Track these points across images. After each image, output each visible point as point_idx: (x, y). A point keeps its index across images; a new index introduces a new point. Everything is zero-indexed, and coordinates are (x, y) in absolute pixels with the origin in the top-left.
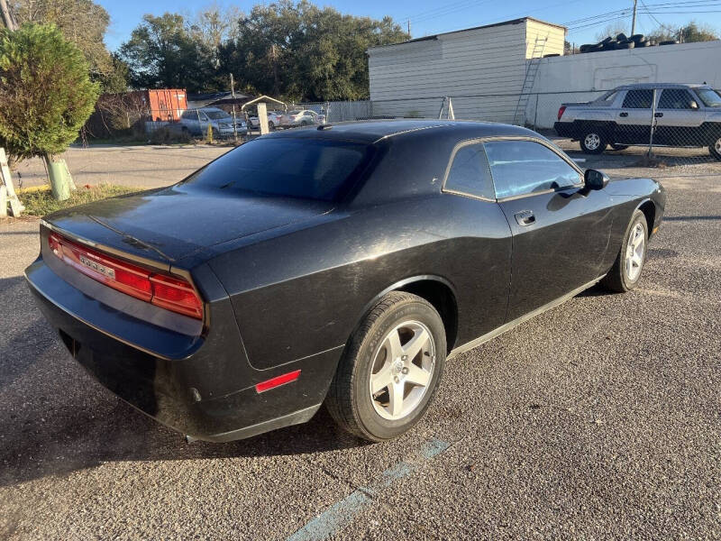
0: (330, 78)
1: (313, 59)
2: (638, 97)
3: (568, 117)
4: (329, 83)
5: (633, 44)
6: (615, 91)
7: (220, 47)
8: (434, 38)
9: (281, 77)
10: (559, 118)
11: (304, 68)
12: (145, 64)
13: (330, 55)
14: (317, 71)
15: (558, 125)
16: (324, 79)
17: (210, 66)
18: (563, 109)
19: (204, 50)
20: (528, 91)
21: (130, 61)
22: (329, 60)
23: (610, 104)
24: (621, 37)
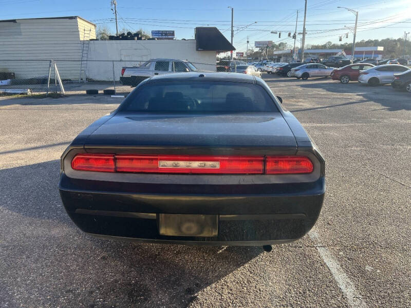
2: (162, 65)
3: (127, 74)
5: (136, 38)
6: (149, 62)
8: (14, 21)
10: (123, 75)
15: (122, 78)
18: (124, 70)
20: (85, 59)
23: (148, 68)
24: (129, 33)
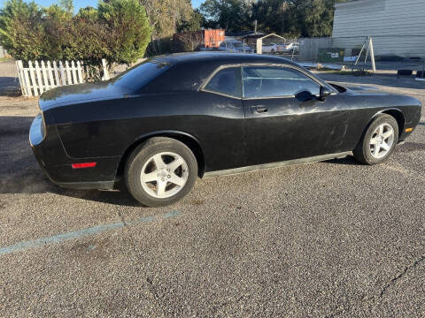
0: (317, 23)
1: (308, 11)
4: (316, 25)
7: (253, 4)
9: (286, 22)
11: (301, 17)
12: (212, 14)
13: (319, 8)
14: (309, 19)
16: (313, 24)
17: (247, 15)
19: (244, 6)
21: (204, 13)
22: (318, 11)
